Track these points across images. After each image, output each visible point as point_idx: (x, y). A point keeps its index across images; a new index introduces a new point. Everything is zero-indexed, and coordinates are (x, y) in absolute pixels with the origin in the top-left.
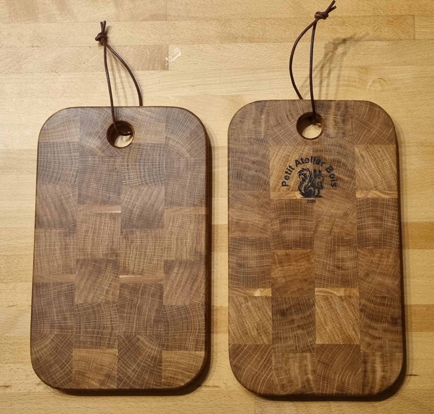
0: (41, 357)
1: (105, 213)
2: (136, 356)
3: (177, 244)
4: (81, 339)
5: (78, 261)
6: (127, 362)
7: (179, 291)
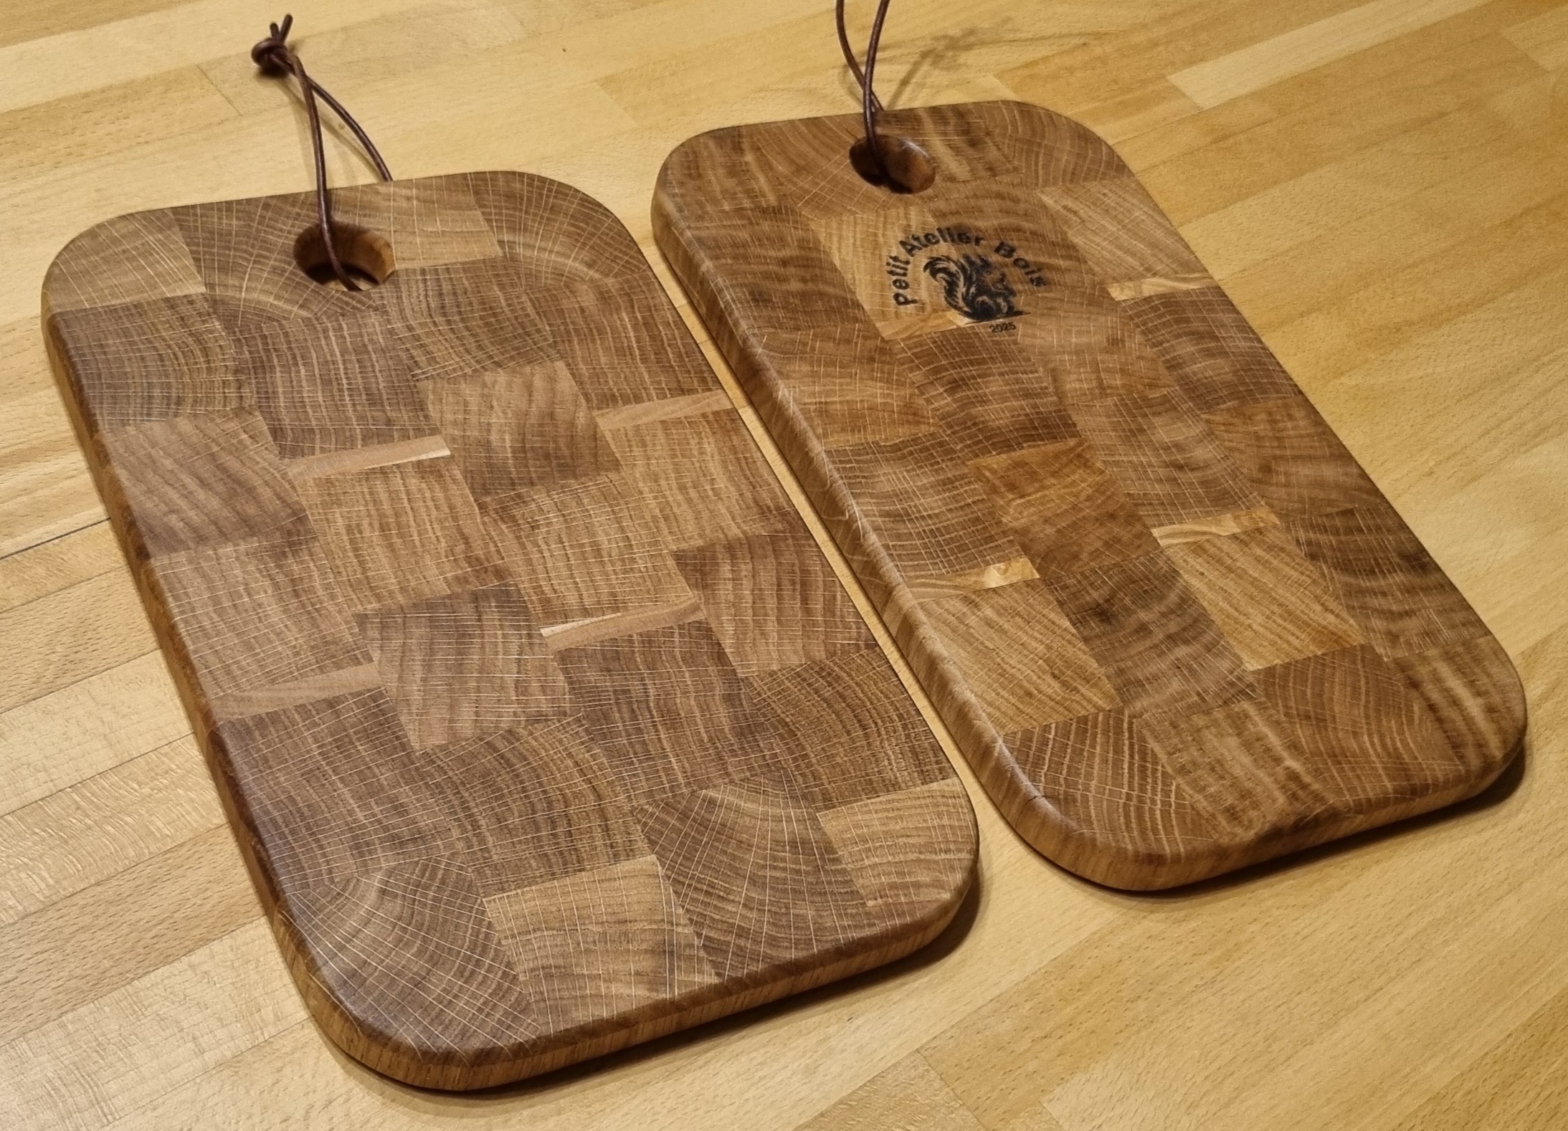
0: (365, 962)
1: (398, 466)
2: (734, 858)
3: (689, 501)
4: (495, 857)
5: (362, 619)
6: (712, 885)
7: (771, 626)
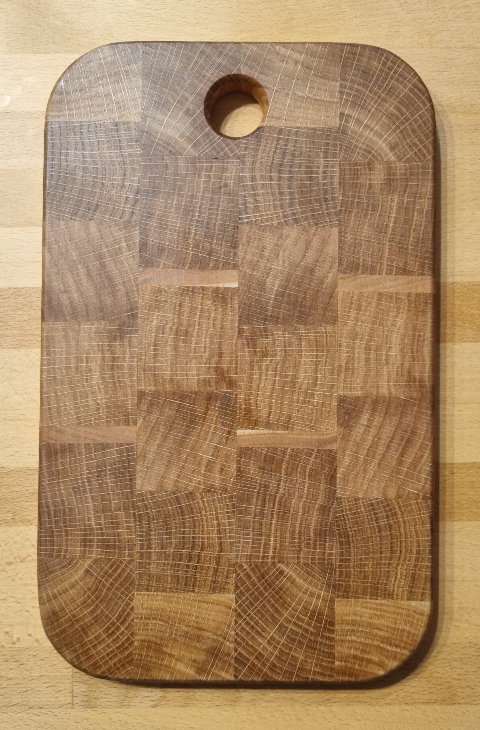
0: (63, 609)
1: (203, 289)
2: (276, 610)
3: (368, 360)
4: (151, 569)
5: (141, 395)
6: (257, 623)
7: (373, 466)
